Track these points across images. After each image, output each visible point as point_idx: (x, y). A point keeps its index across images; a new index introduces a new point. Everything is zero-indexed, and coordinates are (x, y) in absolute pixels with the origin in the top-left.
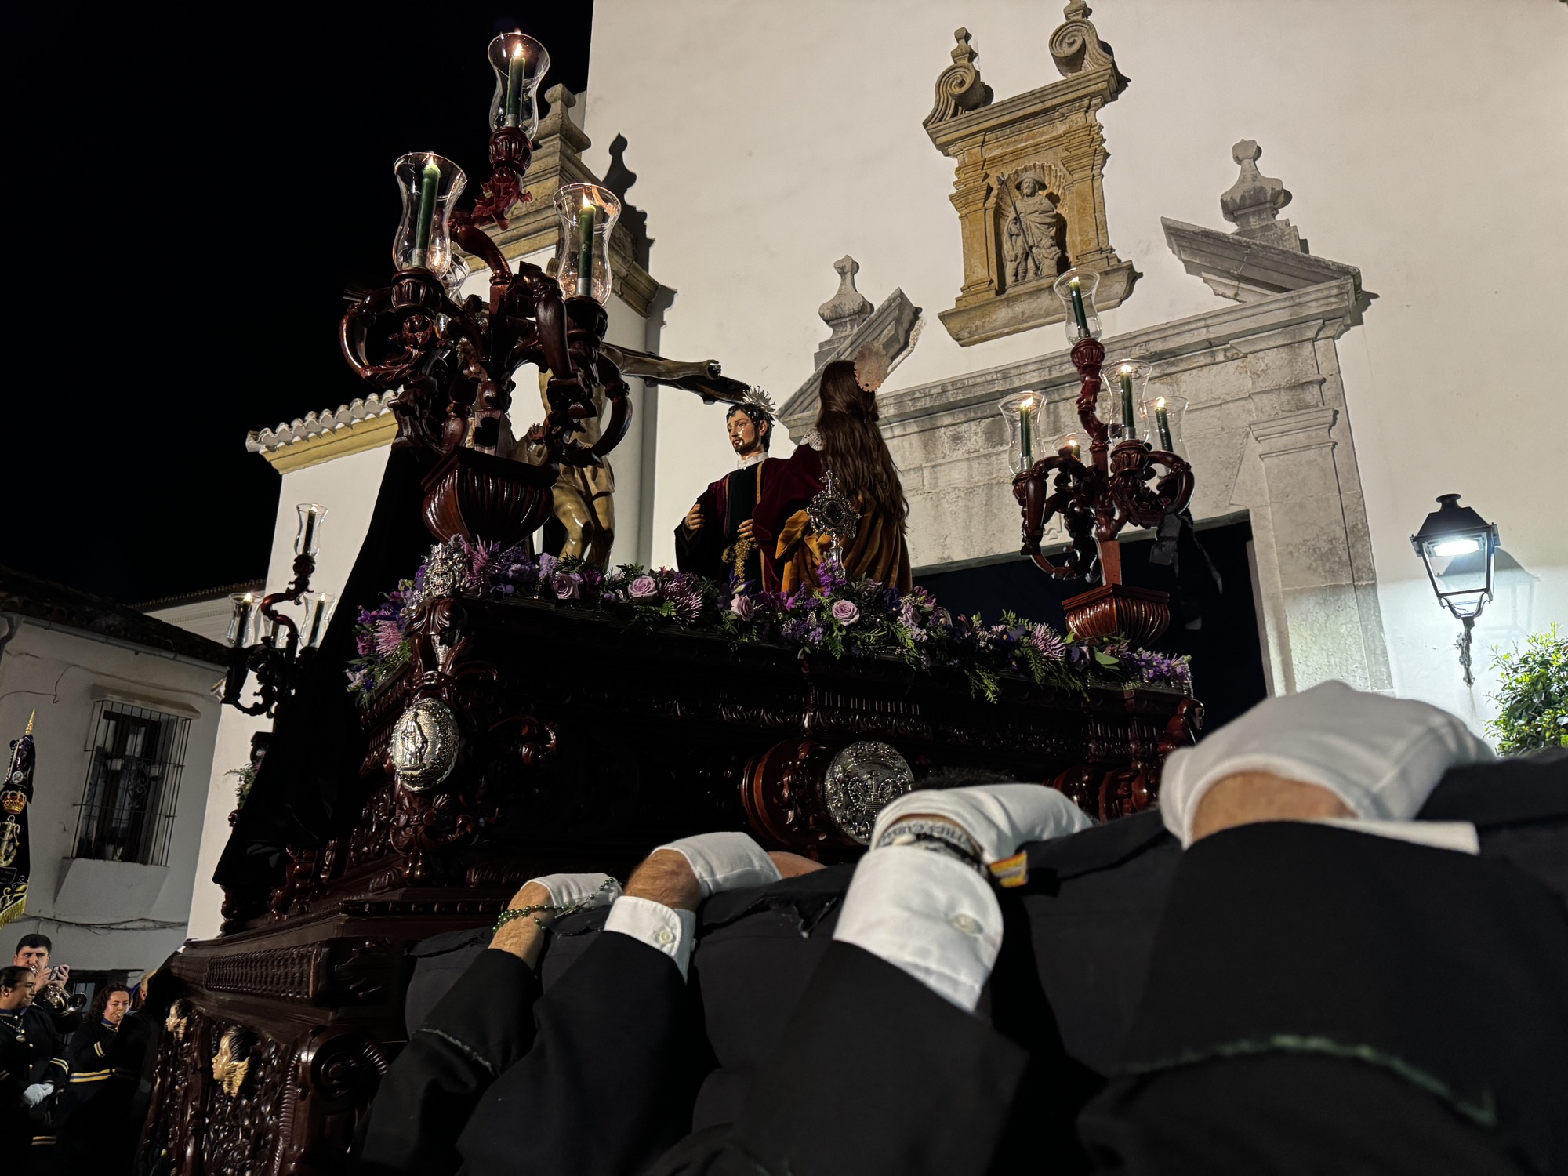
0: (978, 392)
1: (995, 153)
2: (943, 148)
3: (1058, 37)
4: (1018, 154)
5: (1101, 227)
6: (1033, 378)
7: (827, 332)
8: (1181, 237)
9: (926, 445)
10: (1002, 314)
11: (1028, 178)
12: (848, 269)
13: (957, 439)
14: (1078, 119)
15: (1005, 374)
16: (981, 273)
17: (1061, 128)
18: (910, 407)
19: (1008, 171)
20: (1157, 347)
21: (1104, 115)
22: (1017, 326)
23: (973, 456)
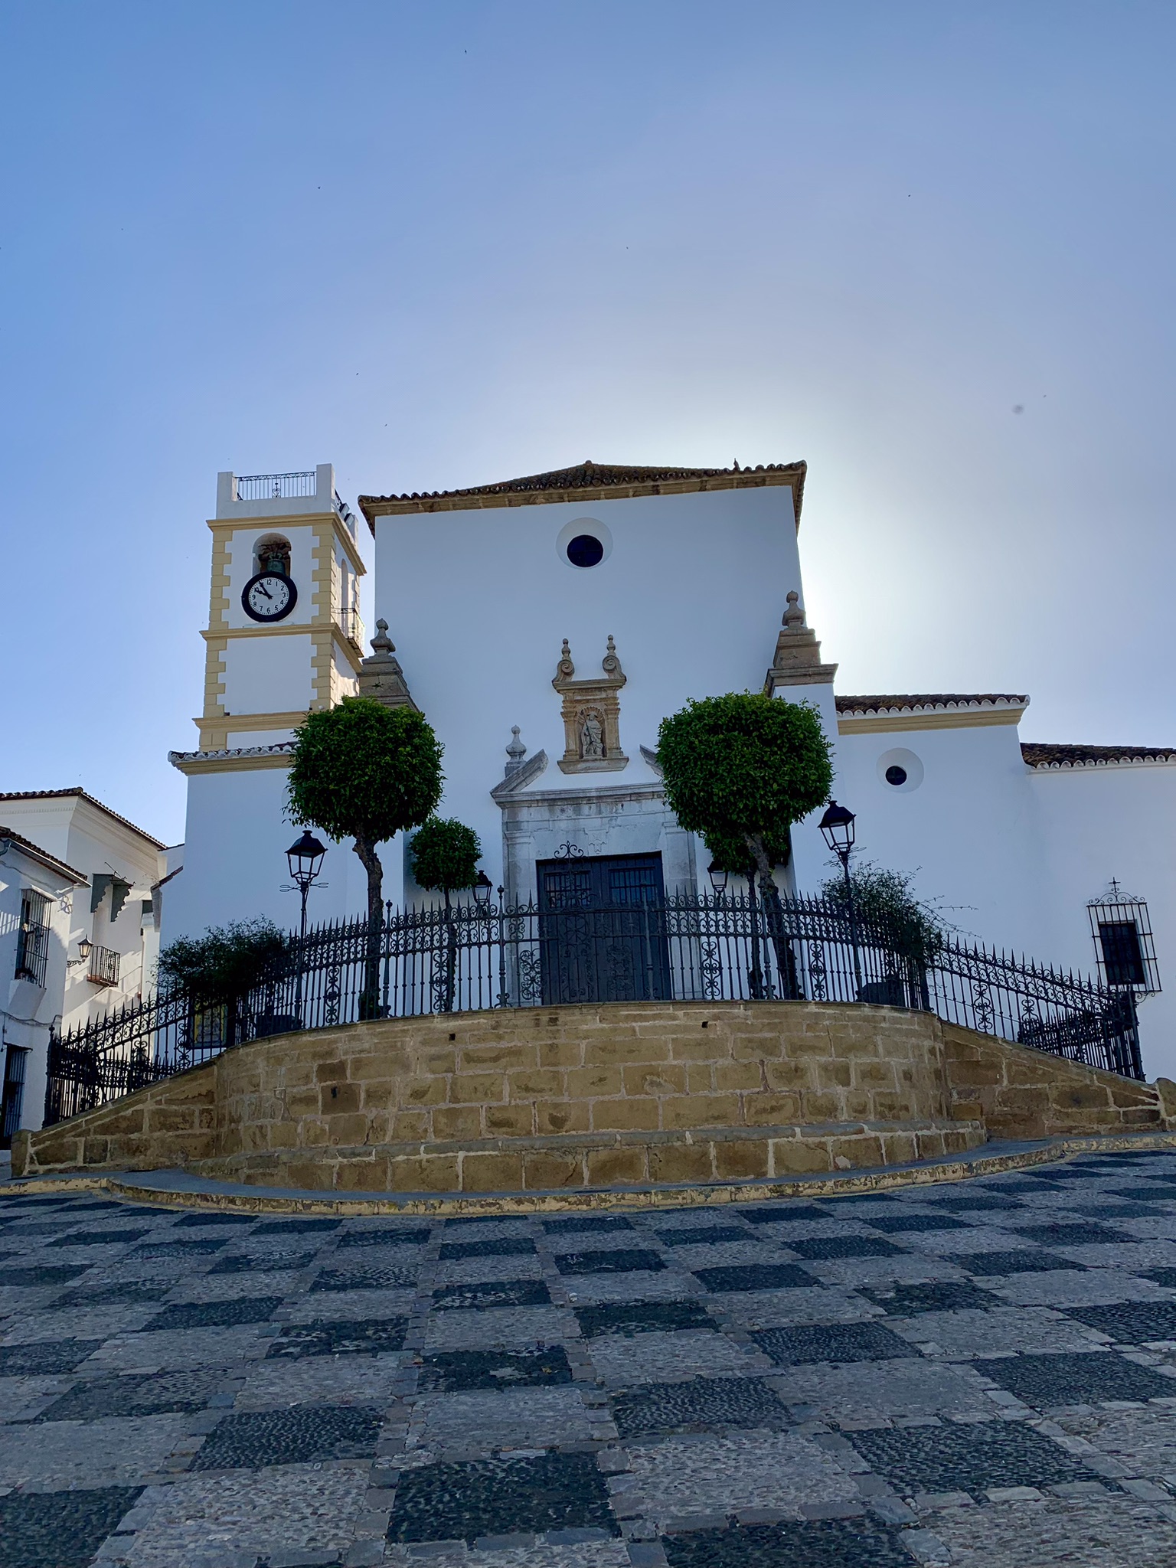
0: (574, 796)
1: (579, 698)
2: (558, 691)
3: (606, 660)
4: (588, 701)
5: (617, 738)
6: (594, 794)
7: (508, 758)
8: (645, 752)
9: (550, 811)
10: (580, 766)
11: (593, 713)
12: (515, 732)
13: (563, 811)
14: (610, 693)
15: (584, 791)
16: (573, 747)
17: (604, 695)
18: (547, 797)
19: (584, 707)
20: (637, 791)
21: (619, 693)
22: (586, 770)
23: (570, 819)
